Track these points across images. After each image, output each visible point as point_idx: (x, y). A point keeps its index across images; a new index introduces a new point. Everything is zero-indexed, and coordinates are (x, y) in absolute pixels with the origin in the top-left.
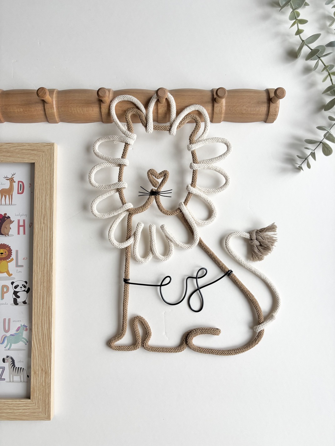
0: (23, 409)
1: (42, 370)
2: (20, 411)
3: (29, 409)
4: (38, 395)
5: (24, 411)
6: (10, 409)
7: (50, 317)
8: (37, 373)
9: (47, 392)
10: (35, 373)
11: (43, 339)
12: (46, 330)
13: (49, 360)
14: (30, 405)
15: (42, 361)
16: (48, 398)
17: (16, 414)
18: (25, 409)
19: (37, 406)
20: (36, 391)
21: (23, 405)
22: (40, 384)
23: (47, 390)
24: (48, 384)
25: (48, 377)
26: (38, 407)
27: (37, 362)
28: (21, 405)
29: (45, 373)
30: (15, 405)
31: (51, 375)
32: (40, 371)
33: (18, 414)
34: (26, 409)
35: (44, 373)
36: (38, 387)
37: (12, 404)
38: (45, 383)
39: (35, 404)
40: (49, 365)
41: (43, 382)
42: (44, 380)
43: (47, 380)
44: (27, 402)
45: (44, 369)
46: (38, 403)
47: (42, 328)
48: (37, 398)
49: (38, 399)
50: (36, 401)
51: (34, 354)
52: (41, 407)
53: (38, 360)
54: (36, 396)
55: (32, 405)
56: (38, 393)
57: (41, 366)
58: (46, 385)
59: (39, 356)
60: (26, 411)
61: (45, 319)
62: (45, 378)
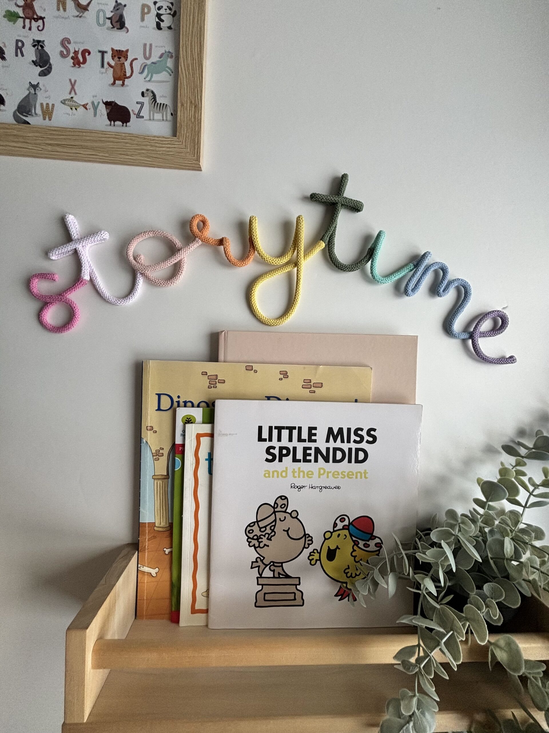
0: (168, 148)
1: (191, 102)
2: (164, 149)
3: (175, 148)
4: (185, 132)
5: (168, 149)
6: (152, 146)
7: (202, 39)
8: (185, 105)
9: (197, 129)
10: (182, 105)
11: (192, 64)
12: (196, 54)
13: (199, 92)
14: (176, 143)
15: (191, 92)
16: (198, 137)
17: (158, 152)
18: (169, 148)
19: (184, 144)
20: (183, 127)
21: (167, 142)
22: (188, 119)
23: (197, 127)
24: (198, 120)
25: (198, 112)
26: (185, 146)
27: (184, 93)
28: (164, 143)
29: (195, 107)
30: (157, 141)
31: (201, 110)
32: (188, 104)
33: (161, 152)
34: (172, 148)
35: (193, 107)
36: (186, 123)
37: (154, 140)
38: (195, 118)
39: (182, 143)
40: (199, 97)
41: (193, 117)
42: (193, 115)
43: (197, 115)
44: (172, 139)
45: (193, 102)
46: (186, 141)
47: (192, 51)
48: (184, 136)
49: (186, 137)
50: (183, 139)
51: (182, 82)
52: (189, 146)
53: (187, 89)
54: (183, 132)
55: (178, 143)
56: (185, 130)
57: (190, 98)
58: (196, 121)
59: (188, 86)
60: (171, 149)
61: (196, 42)
62: (194, 113)
